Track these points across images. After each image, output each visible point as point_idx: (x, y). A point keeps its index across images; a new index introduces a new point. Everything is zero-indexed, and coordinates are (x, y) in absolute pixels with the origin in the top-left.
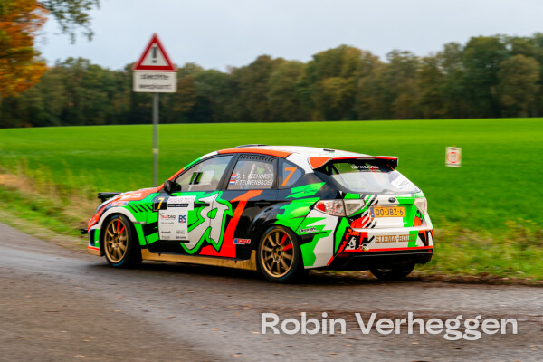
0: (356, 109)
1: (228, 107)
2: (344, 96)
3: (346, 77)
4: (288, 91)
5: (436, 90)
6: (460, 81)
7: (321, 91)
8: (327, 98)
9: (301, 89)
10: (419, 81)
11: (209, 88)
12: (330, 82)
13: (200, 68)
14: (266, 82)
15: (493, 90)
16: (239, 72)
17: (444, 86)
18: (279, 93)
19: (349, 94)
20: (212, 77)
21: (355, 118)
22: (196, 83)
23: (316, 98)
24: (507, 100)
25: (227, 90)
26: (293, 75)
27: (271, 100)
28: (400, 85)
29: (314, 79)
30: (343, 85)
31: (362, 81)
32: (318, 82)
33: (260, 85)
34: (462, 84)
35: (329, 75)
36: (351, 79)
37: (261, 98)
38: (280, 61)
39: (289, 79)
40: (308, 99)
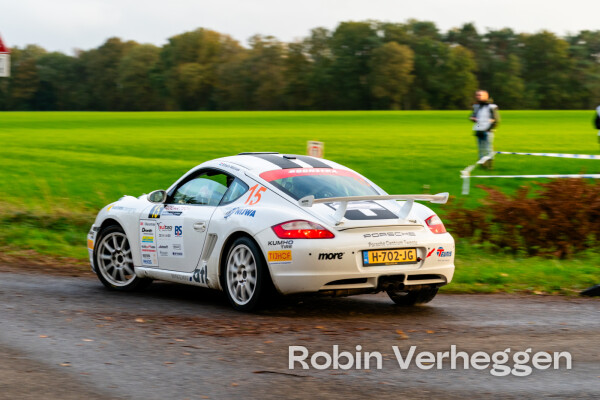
0: (215, 98)
1: (74, 93)
2: (202, 84)
3: (203, 63)
4: (139, 77)
5: (301, 78)
6: (328, 69)
7: (176, 77)
8: (183, 86)
9: (155, 75)
10: (284, 69)
11: (54, 72)
12: (186, 69)
13: (43, 50)
14: (115, 67)
15: (363, 80)
16: (86, 56)
17: (310, 74)
18: (130, 79)
19: (207, 82)
20: (56, 61)
21: (213, 107)
22: (39, 67)
23: (171, 85)
24: (379, 91)
25: (72, 75)
26: (145, 60)
27: (121, 86)
28: (263, 73)
29: (169, 65)
30: (201, 72)
31: (222, 67)
32: (174, 68)
33: (110, 70)
34: (329, 73)
35: (186, 60)
36: (209, 65)
37: (110, 85)
38: (131, 44)
39: (141, 64)
40: (164, 87)
